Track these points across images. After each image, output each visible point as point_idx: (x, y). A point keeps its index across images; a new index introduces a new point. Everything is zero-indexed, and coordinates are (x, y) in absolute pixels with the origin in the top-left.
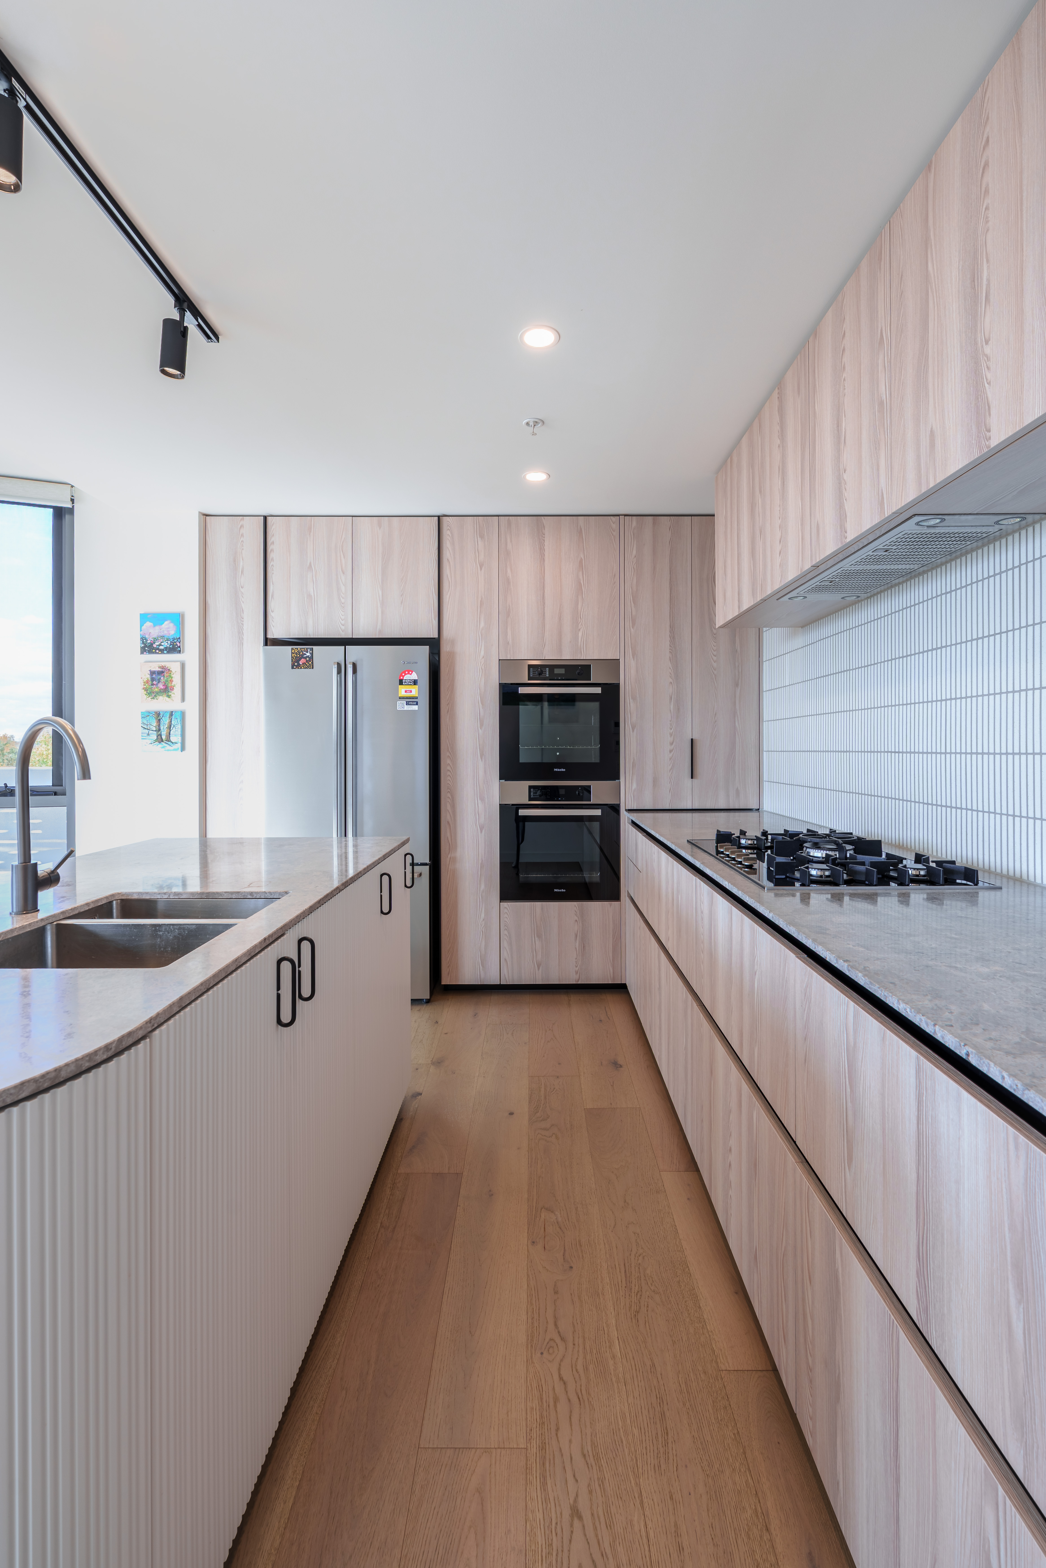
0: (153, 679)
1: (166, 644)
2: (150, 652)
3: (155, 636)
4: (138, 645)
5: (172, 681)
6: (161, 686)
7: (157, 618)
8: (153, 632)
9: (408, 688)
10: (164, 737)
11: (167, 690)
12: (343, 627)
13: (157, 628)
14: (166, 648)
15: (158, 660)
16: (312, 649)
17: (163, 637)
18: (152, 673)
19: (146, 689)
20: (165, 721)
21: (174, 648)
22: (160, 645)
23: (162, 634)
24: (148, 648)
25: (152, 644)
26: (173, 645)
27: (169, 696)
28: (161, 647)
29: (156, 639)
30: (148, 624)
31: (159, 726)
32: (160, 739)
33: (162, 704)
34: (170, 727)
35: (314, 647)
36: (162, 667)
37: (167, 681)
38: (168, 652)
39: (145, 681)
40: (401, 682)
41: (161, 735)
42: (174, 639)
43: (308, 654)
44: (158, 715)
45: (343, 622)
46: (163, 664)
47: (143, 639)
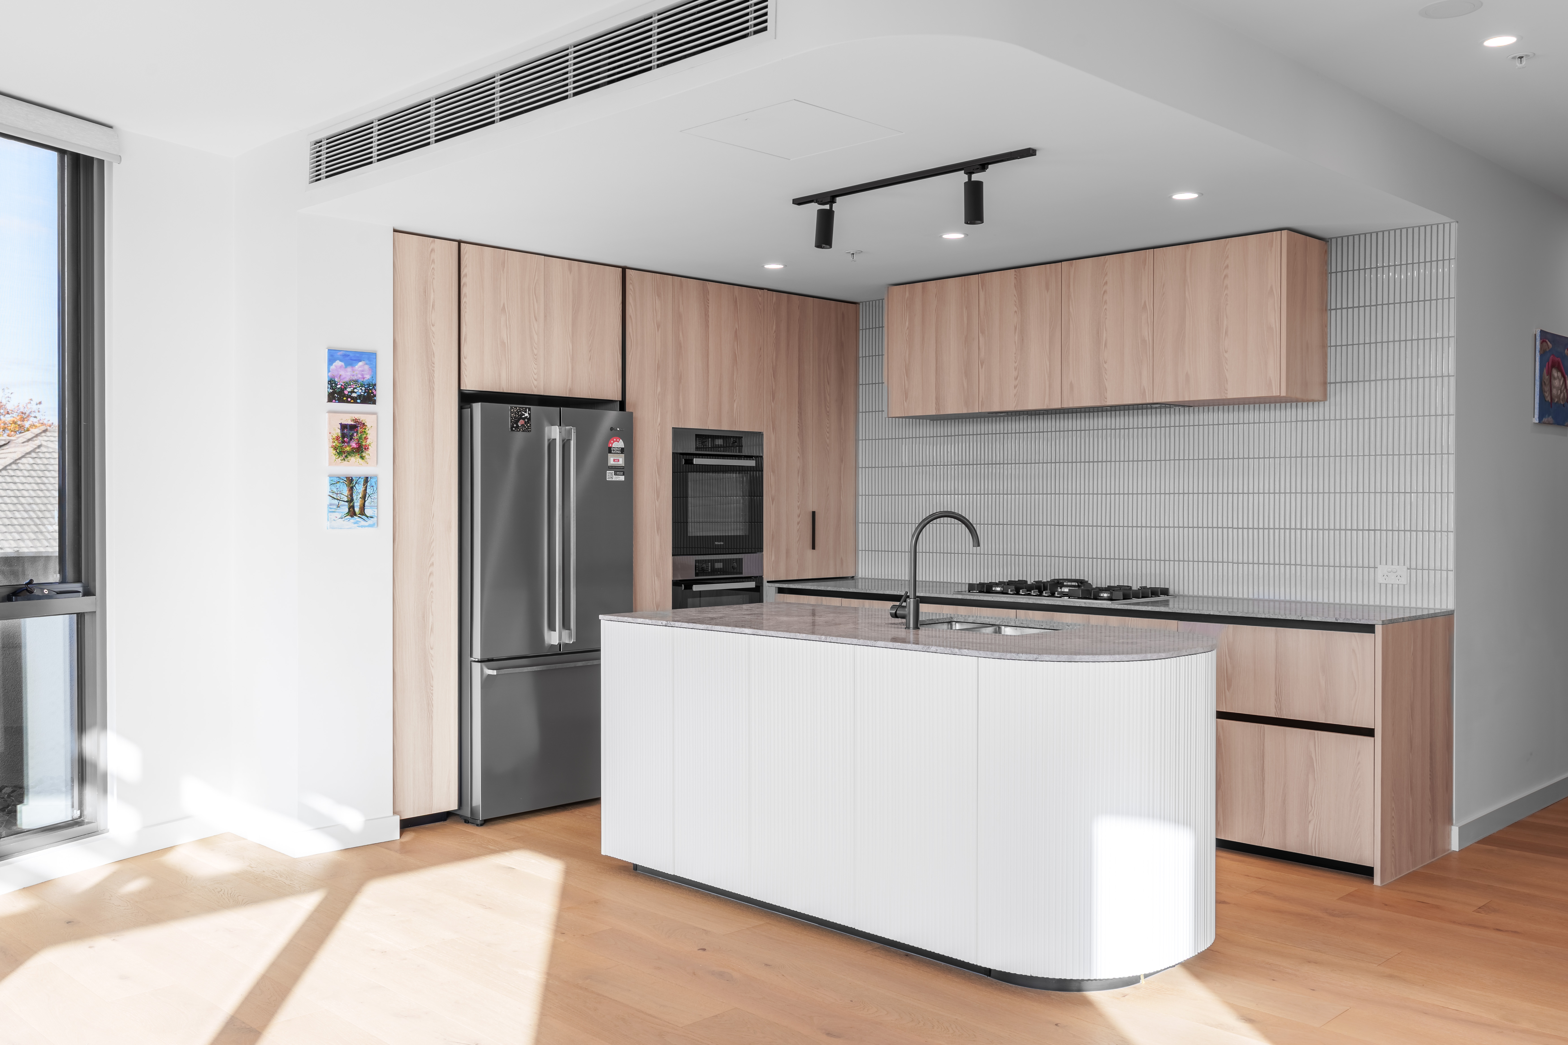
0: (343, 436)
1: (359, 391)
2: (341, 401)
3: (347, 380)
4: (325, 390)
5: (366, 438)
6: (354, 444)
7: (351, 358)
8: (345, 374)
9: (616, 457)
10: (357, 510)
11: (360, 450)
12: (535, 383)
13: (349, 369)
14: (360, 396)
15: (350, 412)
16: (530, 409)
17: (356, 381)
18: (343, 427)
19: (335, 448)
20: (359, 489)
21: (369, 398)
22: (353, 392)
23: (355, 378)
24: (337, 394)
25: (342, 389)
26: (368, 393)
27: (362, 458)
28: (354, 395)
29: (347, 384)
30: (338, 363)
31: (351, 495)
32: (352, 513)
33: (354, 467)
34: (364, 497)
35: (531, 407)
36: (356, 420)
37: (360, 438)
38: (362, 402)
39: (334, 437)
40: (610, 450)
41: (353, 507)
42: (369, 385)
43: (527, 415)
44: (350, 482)
45: (536, 377)
46: (357, 416)
47: (332, 382)
